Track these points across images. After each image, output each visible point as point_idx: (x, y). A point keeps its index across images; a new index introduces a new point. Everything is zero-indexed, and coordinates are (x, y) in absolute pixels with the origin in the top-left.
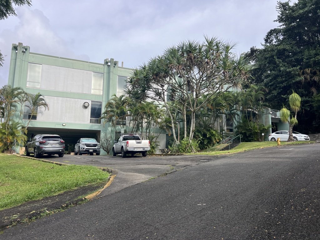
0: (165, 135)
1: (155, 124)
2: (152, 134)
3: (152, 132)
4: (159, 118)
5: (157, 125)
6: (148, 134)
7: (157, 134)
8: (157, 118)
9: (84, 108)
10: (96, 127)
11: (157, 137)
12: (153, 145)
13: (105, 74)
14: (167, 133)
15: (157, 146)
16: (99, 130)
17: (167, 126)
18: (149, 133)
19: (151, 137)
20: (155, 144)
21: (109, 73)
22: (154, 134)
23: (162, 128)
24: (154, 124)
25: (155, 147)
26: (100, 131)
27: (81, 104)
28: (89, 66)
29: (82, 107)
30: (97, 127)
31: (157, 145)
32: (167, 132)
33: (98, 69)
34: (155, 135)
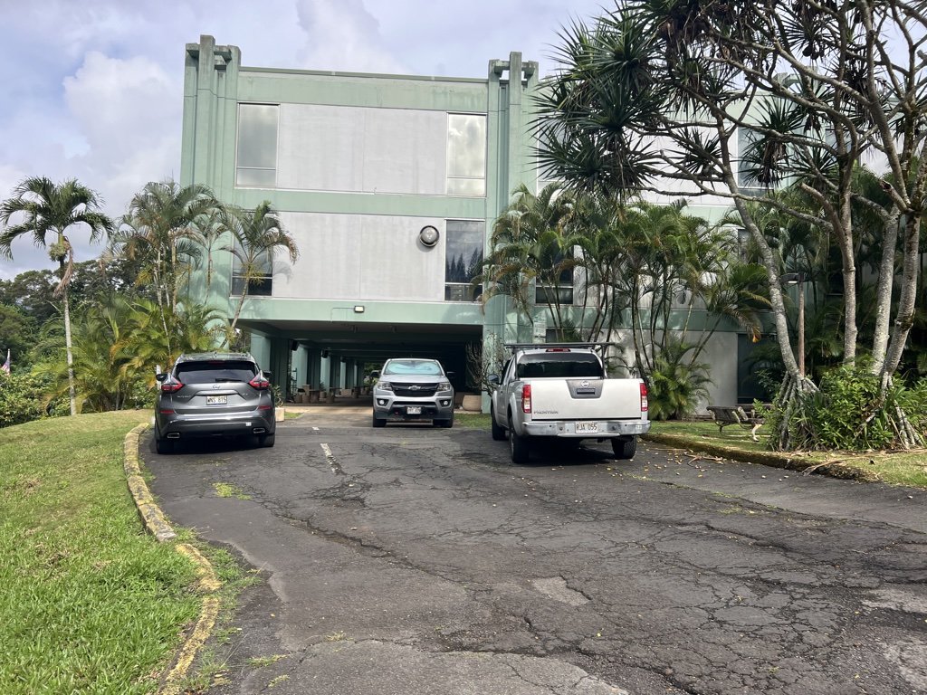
0: (734, 337)
1: (689, 293)
2: (677, 333)
3: (677, 328)
4: (706, 268)
5: (700, 300)
6: (659, 334)
7: (697, 334)
8: (698, 269)
9: (424, 248)
10: (465, 314)
11: (699, 348)
12: (683, 382)
13: (493, 116)
14: (742, 331)
15: (699, 382)
16: (476, 323)
17: (743, 301)
18: (666, 330)
19: (674, 346)
20: (689, 374)
21: (505, 110)
22: (688, 334)
23: (719, 310)
24: (684, 295)
25: (690, 386)
26: (480, 327)
27: (411, 233)
28: (434, 92)
29: (415, 247)
30: (470, 314)
31: (700, 380)
32: (743, 324)
33: (468, 102)
34: (692, 338)
